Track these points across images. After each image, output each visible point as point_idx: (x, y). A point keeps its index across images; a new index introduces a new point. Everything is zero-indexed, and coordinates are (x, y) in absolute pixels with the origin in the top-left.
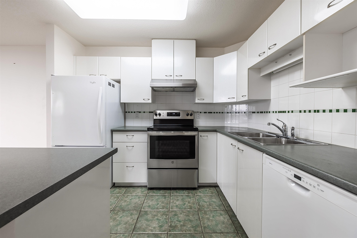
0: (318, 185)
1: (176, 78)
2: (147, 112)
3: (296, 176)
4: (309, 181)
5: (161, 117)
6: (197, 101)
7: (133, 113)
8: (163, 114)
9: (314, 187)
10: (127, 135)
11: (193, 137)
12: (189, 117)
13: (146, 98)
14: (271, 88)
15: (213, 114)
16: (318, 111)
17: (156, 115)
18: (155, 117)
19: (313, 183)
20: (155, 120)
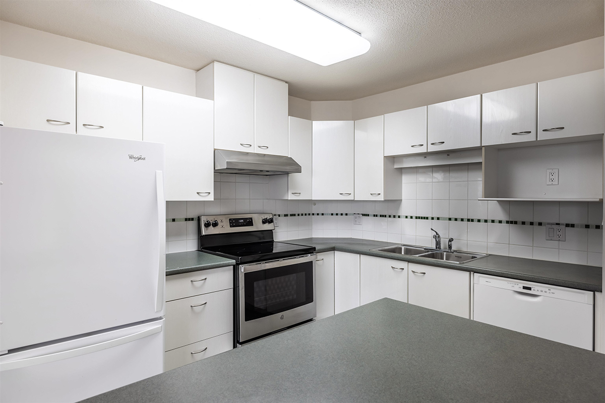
0: (549, 290)
1: (257, 150)
3: (524, 288)
4: (540, 289)
5: (218, 230)
6: (291, 197)
8: (223, 223)
9: (546, 292)
10: (192, 281)
11: (310, 265)
12: (267, 227)
14: (403, 184)
15: (297, 217)
16: (472, 220)
17: (207, 225)
18: (205, 231)
19: (544, 289)
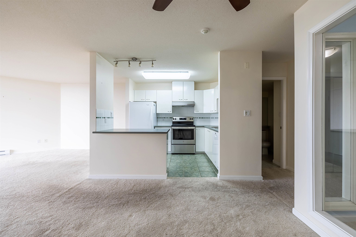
1: (184, 100)
2: (169, 118)
5: (177, 121)
6: (195, 112)
8: (178, 119)
11: (193, 129)
12: (191, 121)
13: (169, 111)
17: (174, 119)
18: (173, 121)
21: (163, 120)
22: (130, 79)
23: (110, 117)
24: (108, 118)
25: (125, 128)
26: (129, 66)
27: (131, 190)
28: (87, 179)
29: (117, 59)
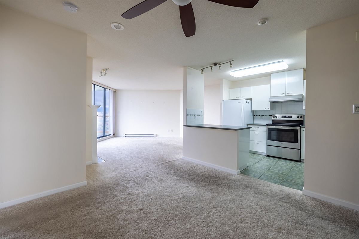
1: (287, 95)
2: (268, 116)
5: (277, 119)
7: (259, 116)
8: (279, 117)
10: (255, 127)
12: (299, 119)
13: (267, 107)
17: (274, 117)
18: (273, 119)
20: (273, 120)
21: (261, 118)
22: (224, 80)
23: (200, 114)
24: (198, 115)
25: (219, 125)
26: (212, 71)
27: (202, 173)
28: (181, 159)
29: (203, 67)
